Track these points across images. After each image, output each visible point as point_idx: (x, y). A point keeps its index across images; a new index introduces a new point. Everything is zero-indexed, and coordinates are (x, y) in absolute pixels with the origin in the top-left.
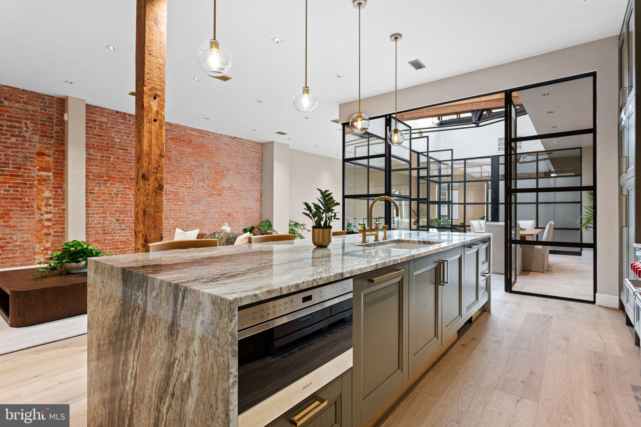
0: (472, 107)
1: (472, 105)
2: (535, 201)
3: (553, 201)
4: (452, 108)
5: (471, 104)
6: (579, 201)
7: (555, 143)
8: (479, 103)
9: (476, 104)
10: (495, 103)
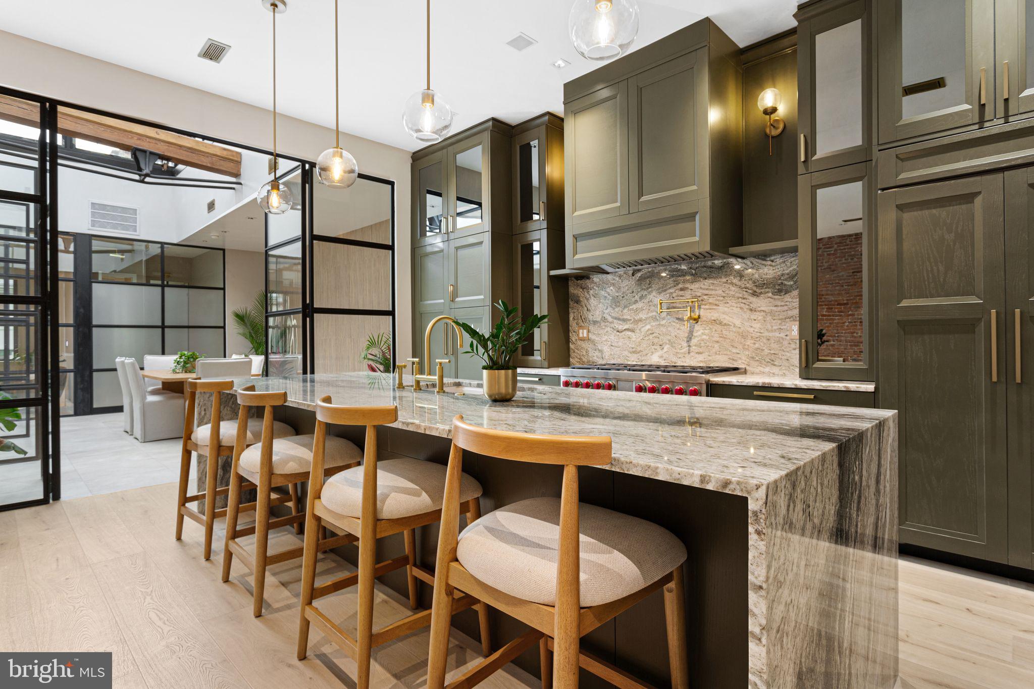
0: (138, 142)
1: (139, 139)
2: (160, 324)
3: (186, 324)
4: (91, 127)
5: (139, 137)
6: (222, 325)
7: (213, 237)
8: (154, 141)
9: (148, 140)
10: (185, 152)
